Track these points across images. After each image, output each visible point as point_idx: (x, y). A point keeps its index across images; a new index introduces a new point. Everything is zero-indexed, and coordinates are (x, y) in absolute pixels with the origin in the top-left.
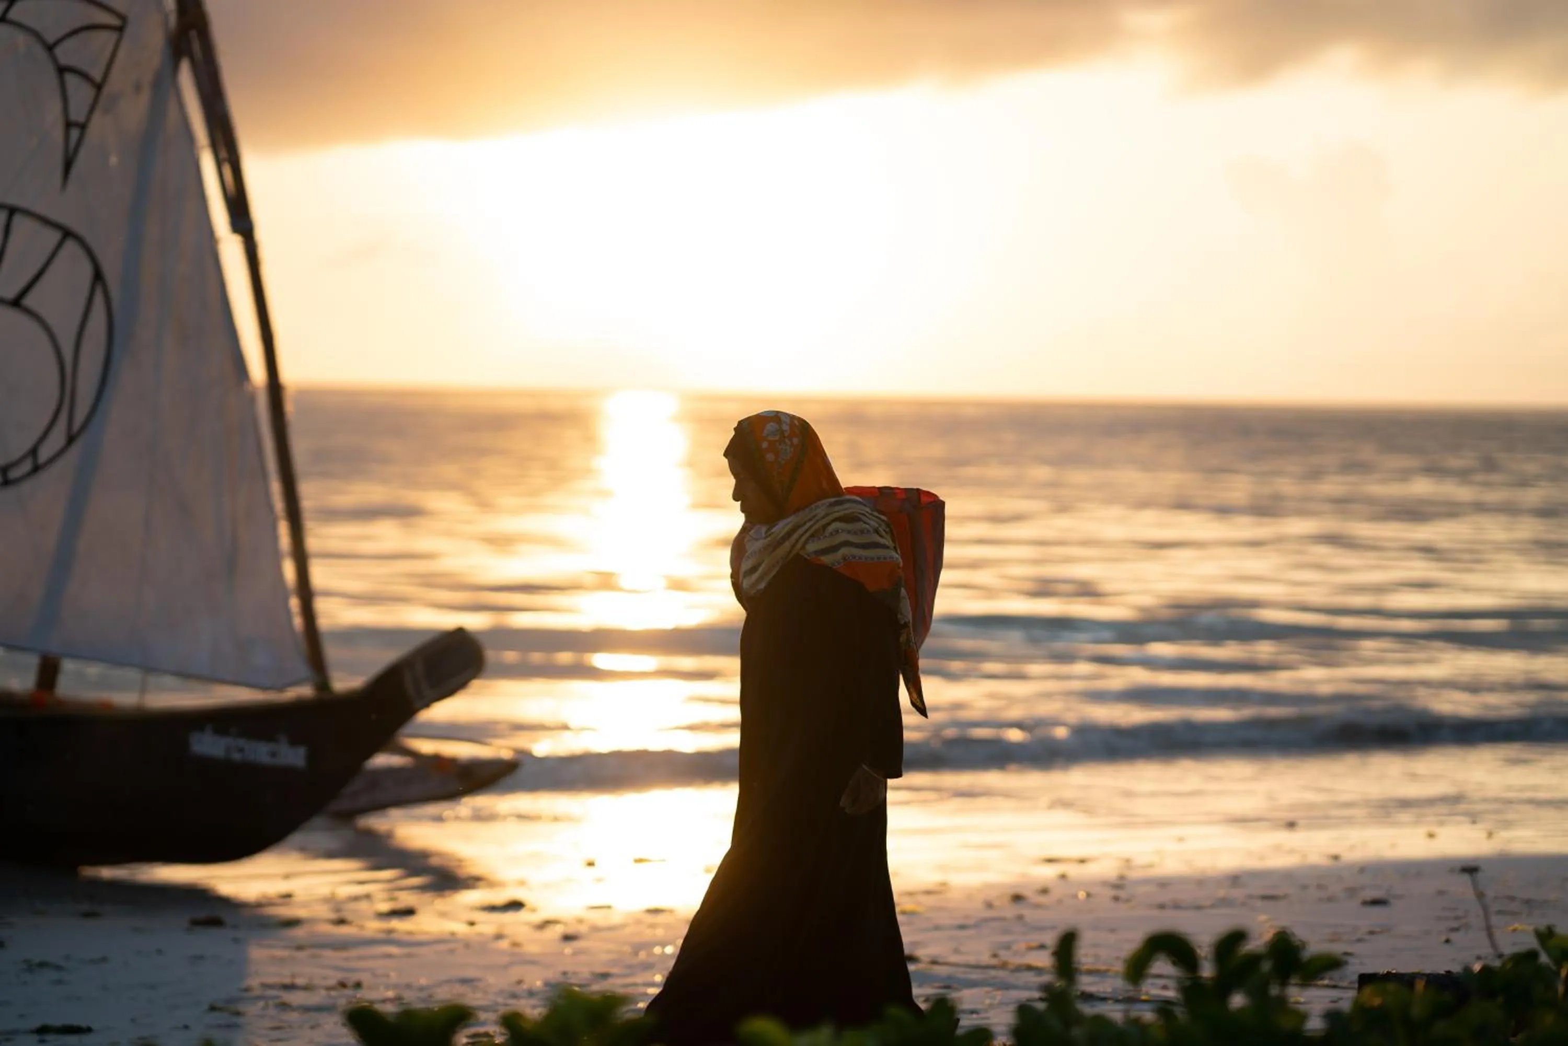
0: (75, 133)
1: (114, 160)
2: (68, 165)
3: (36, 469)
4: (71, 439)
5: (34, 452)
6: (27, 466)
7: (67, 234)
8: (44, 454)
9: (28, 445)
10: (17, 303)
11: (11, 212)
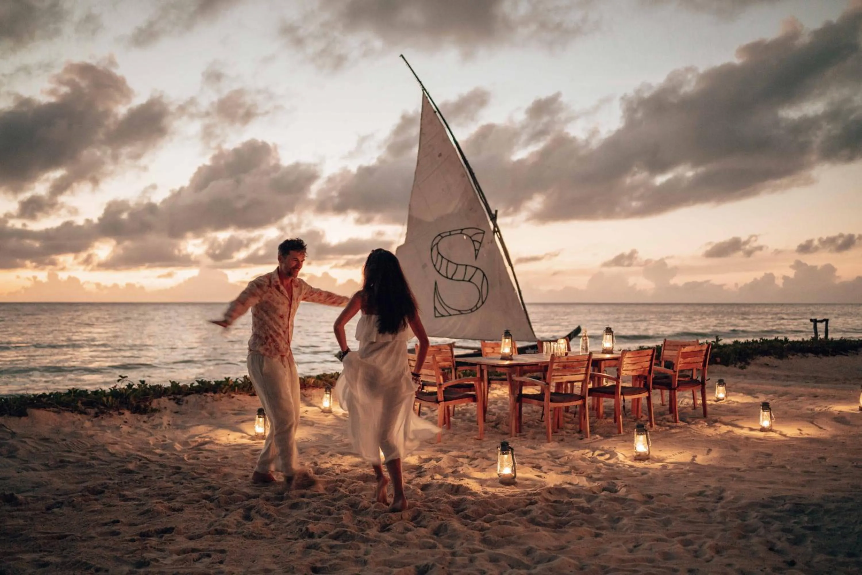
0: (477, 252)
1: (485, 256)
2: (476, 257)
3: (477, 309)
5: (476, 305)
7: (477, 268)
8: (478, 306)
10: (469, 281)
11: (466, 266)
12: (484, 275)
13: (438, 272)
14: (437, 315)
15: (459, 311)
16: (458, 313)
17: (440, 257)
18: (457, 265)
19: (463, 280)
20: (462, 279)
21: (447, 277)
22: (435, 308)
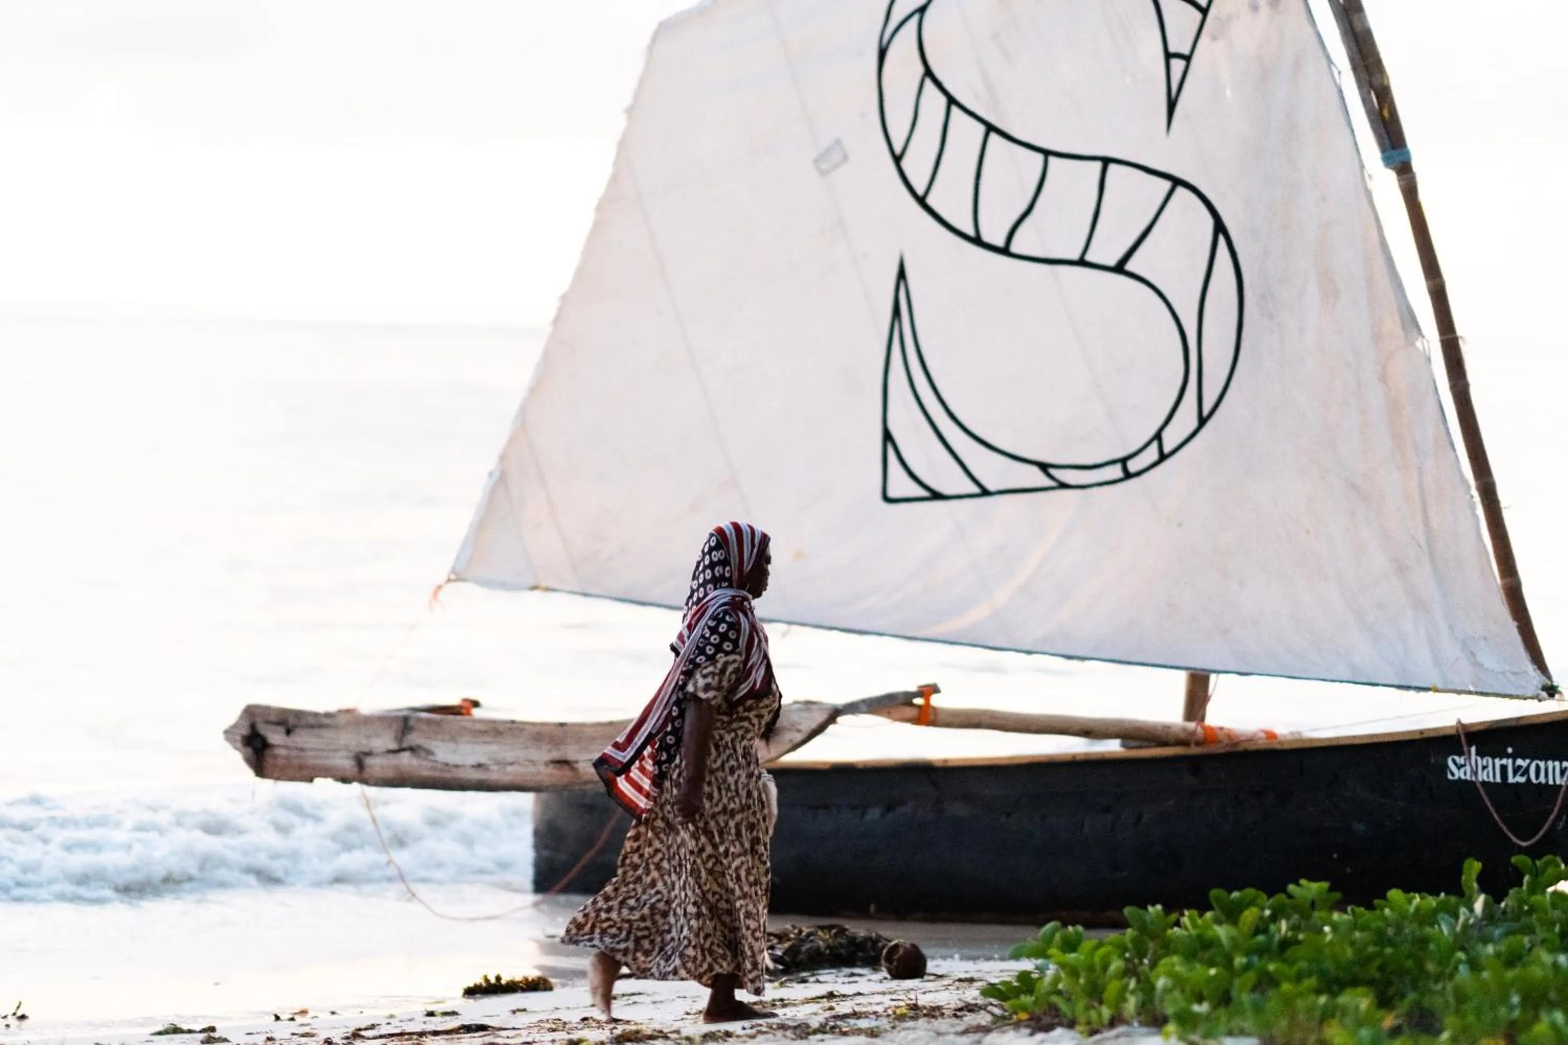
0: (1178, 66)
1: (1228, 93)
2: (1172, 106)
3: (1163, 457)
4: (1203, 421)
5: (1158, 437)
6: (1152, 454)
7: (1177, 182)
8: (1170, 440)
9: (1152, 432)
10: (1119, 268)
11: (1106, 161)
12: (1220, 228)
13: (921, 201)
14: (900, 485)
15: (1044, 467)
16: (1037, 478)
17: (934, 100)
18: (1047, 153)
19: (1082, 262)
20: (1075, 256)
21: (977, 240)
22: (887, 437)
